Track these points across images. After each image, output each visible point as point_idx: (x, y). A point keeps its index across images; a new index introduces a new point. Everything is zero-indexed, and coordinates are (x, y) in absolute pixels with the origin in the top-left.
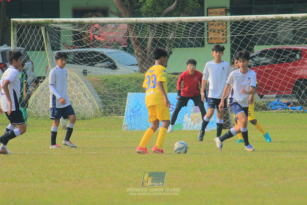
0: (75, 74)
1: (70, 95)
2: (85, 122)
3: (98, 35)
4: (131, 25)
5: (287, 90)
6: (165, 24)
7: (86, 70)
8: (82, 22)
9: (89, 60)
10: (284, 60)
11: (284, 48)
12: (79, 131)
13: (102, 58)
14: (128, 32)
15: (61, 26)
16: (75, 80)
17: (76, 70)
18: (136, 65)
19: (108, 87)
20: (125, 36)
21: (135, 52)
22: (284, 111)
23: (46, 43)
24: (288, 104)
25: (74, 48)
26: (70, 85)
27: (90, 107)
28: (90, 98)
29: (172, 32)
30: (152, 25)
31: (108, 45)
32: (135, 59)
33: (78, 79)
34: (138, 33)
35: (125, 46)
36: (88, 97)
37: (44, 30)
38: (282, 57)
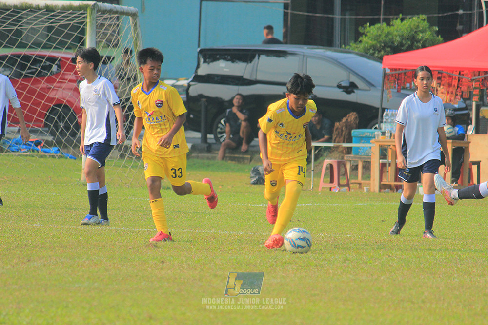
5: (37, 120)
10: (33, 73)
11: (34, 55)
22: (30, 154)
24: (38, 143)
38: (30, 68)
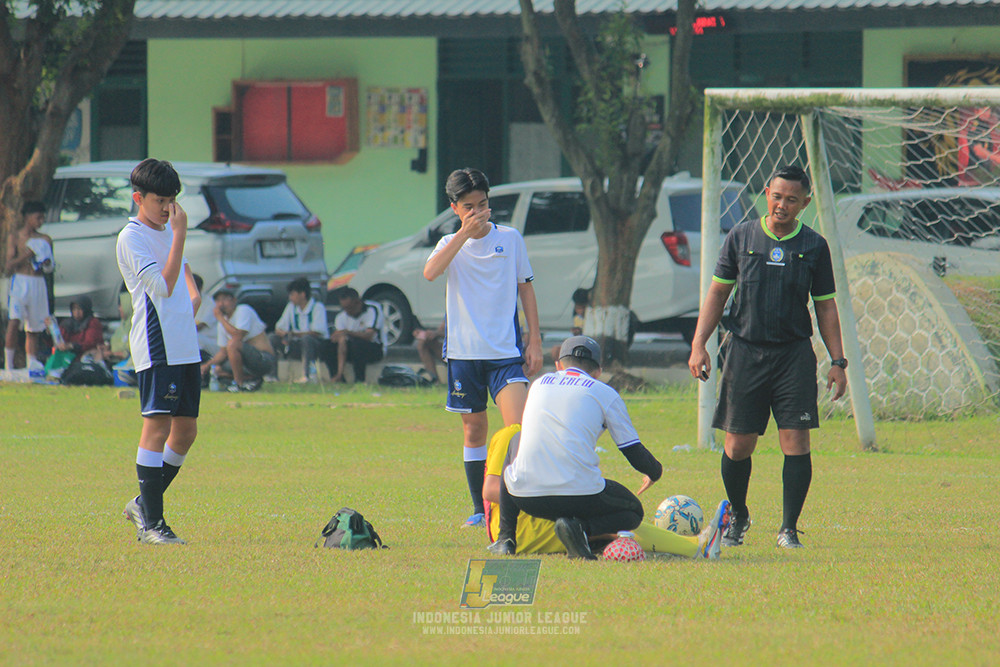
0: (906, 269)
1: (888, 340)
2: (938, 430)
3: (986, 145)
7: (944, 259)
8: (936, 102)
9: (955, 226)
12: (917, 457)
15: (866, 114)
16: (907, 291)
17: (911, 256)
23: (816, 168)
25: (906, 185)
26: (891, 305)
27: (956, 378)
28: (954, 351)
33: (916, 286)
36: (950, 347)
37: (811, 127)
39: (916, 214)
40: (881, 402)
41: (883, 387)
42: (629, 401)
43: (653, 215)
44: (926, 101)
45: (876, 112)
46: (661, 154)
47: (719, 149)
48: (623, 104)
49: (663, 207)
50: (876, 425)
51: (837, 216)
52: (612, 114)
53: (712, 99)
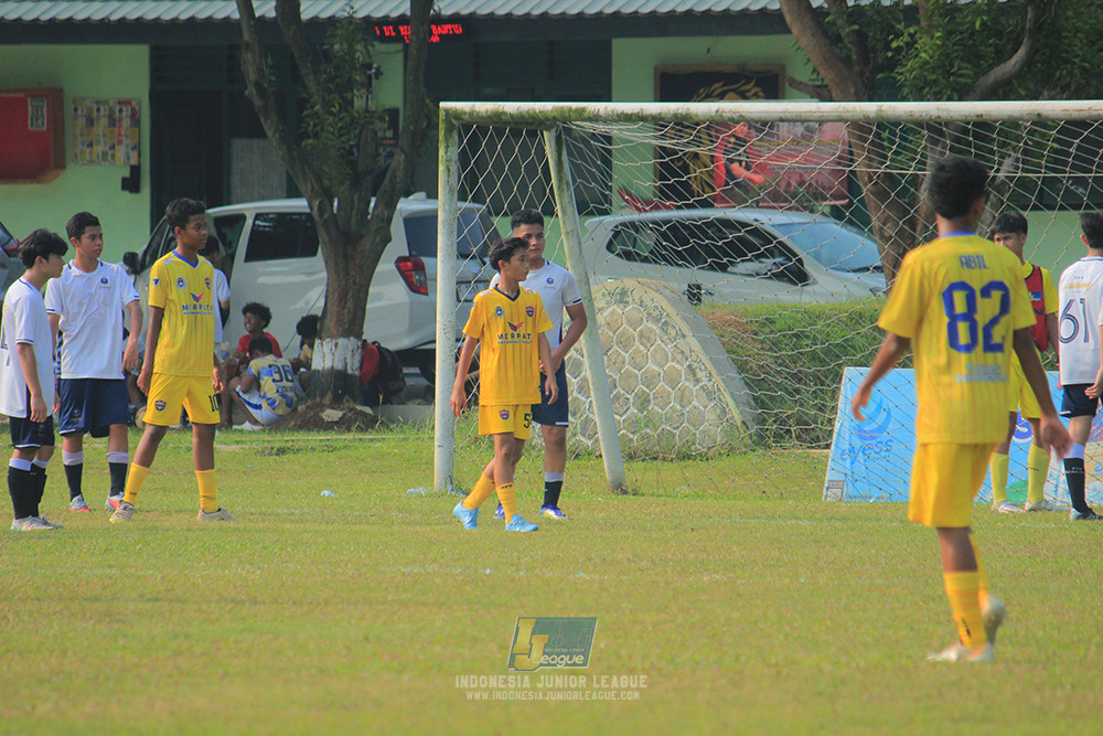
0: (657, 297)
1: (639, 374)
2: (692, 470)
3: (744, 163)
4: (860, 127)
6: (982, 125)
7: (699, 287)
8: (687, 117)
9: (709, 251)
12: (669, 500)
13: (754, 243)
14: (851, 153)
15: (615, 130)
16: (658, 321)
17: (664, 283)
18: (877, 268)
19: (776, 345)
20: (840, 168)
21: (875, 223)
23: (559, 188)
25: (656, 208)
26: (641, 336)
27: (711, 416)
28: (709, 385)
29: (1010, 156)
30: (936, 127)
31: (777, 198)
32: (874, 247)
33: (667, 315)
34: (886, 157)
35: (838, 203)
36: (705, 381)
37: (553, 144)
39: (667, 238)
40: (632, 440)
41: (634, 425)
42: (361, 439)
43: (388, 239)
44: (676, 116)
45: (623, 127)
46: (394, 171)
47: (454, 168)
48: (353, 118)
49: (397, 229)
50: (625, 465)
51: (583, 241)
52: (342, 128)
53: (447, 111)
